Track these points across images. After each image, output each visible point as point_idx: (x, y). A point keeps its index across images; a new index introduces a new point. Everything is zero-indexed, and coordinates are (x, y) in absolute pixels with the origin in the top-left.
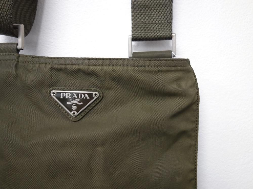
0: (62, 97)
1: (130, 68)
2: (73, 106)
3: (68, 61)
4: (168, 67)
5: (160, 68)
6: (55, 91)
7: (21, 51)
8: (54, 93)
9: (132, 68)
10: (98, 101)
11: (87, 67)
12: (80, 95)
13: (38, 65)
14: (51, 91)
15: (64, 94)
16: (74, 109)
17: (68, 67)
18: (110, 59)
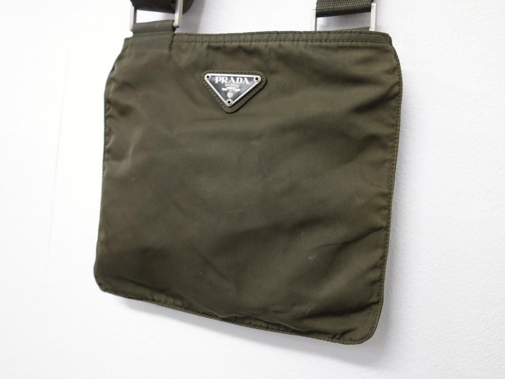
0: (217, 82)
1: (301, 43)
2: (228, 93)
3: (227, 38)
4: (353, 41)
5: (341, 43)
6: (210, 75)
7: (177, 29)
8: (208, 77)
9: (305, 43)
10: (260, 87)
11: (249, 43)
12: (238, 79)
13: (193, 43)
14: (205, 75)
15: (220, 78)
16: (230, 97)
17: (227, 44)
18: (278, 33)
